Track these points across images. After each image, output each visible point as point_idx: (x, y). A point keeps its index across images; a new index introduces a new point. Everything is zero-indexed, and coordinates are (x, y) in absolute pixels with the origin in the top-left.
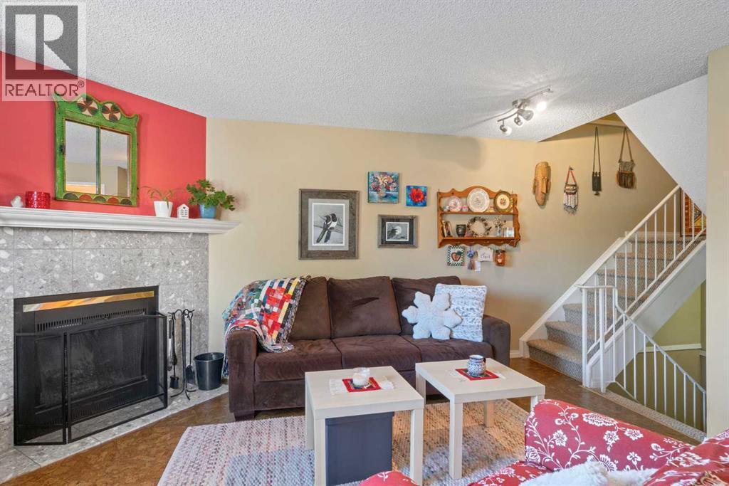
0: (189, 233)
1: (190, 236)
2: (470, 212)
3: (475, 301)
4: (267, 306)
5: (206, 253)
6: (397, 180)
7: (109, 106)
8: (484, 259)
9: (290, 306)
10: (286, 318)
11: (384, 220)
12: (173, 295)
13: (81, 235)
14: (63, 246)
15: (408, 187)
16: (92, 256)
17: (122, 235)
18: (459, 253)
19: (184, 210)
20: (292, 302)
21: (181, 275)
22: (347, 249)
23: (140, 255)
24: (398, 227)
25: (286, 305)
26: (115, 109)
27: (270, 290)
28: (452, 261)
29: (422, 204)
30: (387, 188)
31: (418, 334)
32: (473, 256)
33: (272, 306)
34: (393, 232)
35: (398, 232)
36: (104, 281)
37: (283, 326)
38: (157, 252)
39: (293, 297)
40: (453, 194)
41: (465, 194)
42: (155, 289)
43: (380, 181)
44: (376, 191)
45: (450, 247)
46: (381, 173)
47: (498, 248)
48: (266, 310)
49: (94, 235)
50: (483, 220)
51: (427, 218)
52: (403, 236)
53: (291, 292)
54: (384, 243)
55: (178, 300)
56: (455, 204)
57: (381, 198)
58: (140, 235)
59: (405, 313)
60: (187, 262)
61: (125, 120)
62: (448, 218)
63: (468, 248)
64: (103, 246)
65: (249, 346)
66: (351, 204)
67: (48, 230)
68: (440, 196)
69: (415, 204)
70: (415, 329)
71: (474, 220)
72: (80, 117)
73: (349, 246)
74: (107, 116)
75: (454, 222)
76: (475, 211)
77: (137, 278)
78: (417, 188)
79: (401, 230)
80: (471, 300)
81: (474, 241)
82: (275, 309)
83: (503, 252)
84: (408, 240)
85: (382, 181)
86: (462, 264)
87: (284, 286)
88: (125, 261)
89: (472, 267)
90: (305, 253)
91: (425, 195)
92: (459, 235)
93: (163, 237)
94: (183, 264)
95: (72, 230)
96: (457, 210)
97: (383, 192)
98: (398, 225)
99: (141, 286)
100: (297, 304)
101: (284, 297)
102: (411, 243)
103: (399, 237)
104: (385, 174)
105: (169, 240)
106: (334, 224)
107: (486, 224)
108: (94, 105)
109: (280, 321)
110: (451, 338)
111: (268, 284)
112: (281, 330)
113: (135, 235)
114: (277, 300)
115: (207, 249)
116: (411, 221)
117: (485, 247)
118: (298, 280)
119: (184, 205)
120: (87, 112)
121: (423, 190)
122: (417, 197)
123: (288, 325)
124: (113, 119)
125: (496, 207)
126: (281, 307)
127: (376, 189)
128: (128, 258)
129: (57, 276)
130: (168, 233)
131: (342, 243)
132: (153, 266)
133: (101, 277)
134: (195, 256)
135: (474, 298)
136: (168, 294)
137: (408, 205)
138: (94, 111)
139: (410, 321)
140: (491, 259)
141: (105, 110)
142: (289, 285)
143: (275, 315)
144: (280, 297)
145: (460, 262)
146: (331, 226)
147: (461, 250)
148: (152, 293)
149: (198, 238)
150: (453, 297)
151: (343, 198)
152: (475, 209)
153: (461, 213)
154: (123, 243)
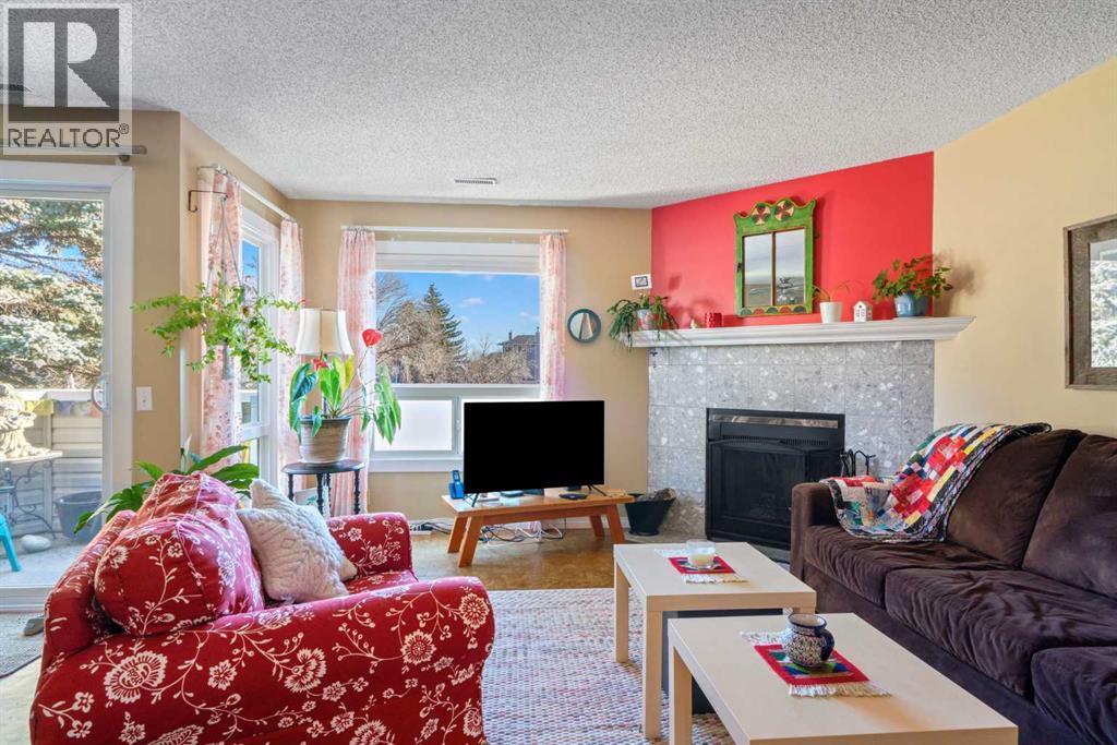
0: (894, 342)
1: (896, 346)
4: (926, 467)
5: (928, 372)
7: (781, 204)
9: (956, 474)
10: (941, 494)
12: (866, 431)
13: (756, 350)
14: (741, 363)
16: (766, 373)
17: (796, 348)
19: (861, 309)
20: (962, 467)
21: (879, 404)
23: (818, 373)
25: (951, 470)
26: (788, 205)
27: (946, 441)
33: (932, 468)
36: (777, 401)
37: (932, 507)
38: (841, 369)
39: (967, 460)
42: (841, 419)
48: (920, 473)
49: (768, 350)
53: (967, 451)
55: (874, 439)
58: (818, 347)
60: (890, 385)
61: (798, 213)
64: (776, 362)
67: (730, 346)
72: (755, 230)
74: (779, 217)
77: (814, 401)
82: (933, 475)
88: (799, 380)
90: (1080, 372)
93: (850, 349)
94: (883, 387)
95: (748, 345)
99: (819, 412)
100: (967, 473)
101: (954, 456)
105: (860, 353)
108: (767, 211)
109: (931, 497)
111: (952, 431)
112: (928, 514)
113: (812, 348)
114: (943, 460)
115: (931, 366)
118: (998, 429)
119: (860, 303)
120: (760, 222)
123: (941, 509)
124: (786, 217)
126: (941, 474)
128: (803, 376)
129: (736, 391)
130: (859, 343)
132: (835, 388)
133: (774, 396)
134: (904, 376)
136: (856, 427)
138: (766, 218)
141: (778, 210)
142: (980, 433)
143: (930, 483)
144: (949, 456)
148: (835, 424)
149: (909, 348)
154: (797, 358)
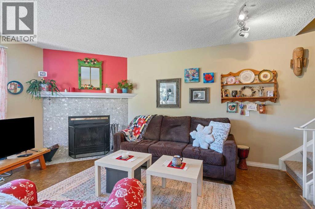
0: (120, 98)
1: (121, 99)
2: (241, 83)
3: (222, 131)
4: (137, 125)
5: (127, 105)
6: (199, 71)
7: (93, 60)
8: (251, 110)
9: (145, 125)
10: (143, 130)
11: (192, 90)
12: (114, 119)
13: (85, 99)
14: (80, 103)
15: (204, 74)
16: (89, 106)
17: (97, 99)
18: (234, 106)
19: (115, 90)
20: (146, 124)
21: (117, 112)
22: (176, 104)
23: (103, 105)
24: (199, 93)
25: (144, 125)
26: (95, 61)
27: (140, 119)
28: (229, 110)
29: (211, 81)
30: (193, 76)
31: (195, 144)
32: (243, 107)
33: (139, 125)
34: (197, 95)
35: (200, 95)
36: (92, 113)
37: (141, 133)
38: (109, 104)
39: (146, 122)
40: (230, 75)
41: (238, 74)
42: (109, 116)
43: (190, 73)
44: (188, 77)
45: (228, 103)
46: (190, 69)
47: (261, 103)
48: (137, 126)
49: (89, 99)
50: (251, 88)
51: (215, 88)
52: (202, 98)
53: (146, 120)
54: (192, 101)
55: (116, 120)
56: (232, 80)
57: (190, 80)
58: (103, 99)
59: (191, 134)
60: (120, 108)
61: (98, 64)
62: (228, 88)
63: (240, 103)
64: (92, 102)
65: (119, 138)
66: (177, 84)
67: (77, 98)
68: (223, 76)
69: (207, 82)
70: (194, 141)
71: (244, 88)
72: (85, 65)
73: (177, 102)
74: (92, 63)
75: (230, 89)
76: (244, 83)
77: (102, 113)
78: (208, 74)
79: (201, 95)
80: (220, 131)
81: (243, 99)
82: (140, 126)
83: (264, 105)
84: (204, 99)
85: (191, 72)
86: (236, 112)
87: (145, 118)
88: (98, 107)
89: (243, 113)
90: (158, 105)
91: (213, 77)
92: (233, 96)
93: (111, 100)
94: (118, 109)
95: (83, 98)
96: (233, 82)
97: (191, 77)
98: (199, 92)
99: (104, 115)
100: (147, 125)
102: (206, 101)
103: (200, 98)
104: (192, 69)
105: (113, 100)
106: (170, 93)
107: (252, 90)
108: (88, 61)
109: (140, 131)
110: (209, 148)
111: (140, 117)
112: (140, 135)
113: (101, 99)
114: (141, 123)
115: (127, 104)
116: (207, 90)
117: (252, 103)
118: (151, 116)
119: (115, 89)
120: (86, 63)
121: (212, 74)
122: (209, 78)
123: (143, 133)
124: (94, 64)
125: (260, 80)
126: (141, 126)
127: (188, 76)
128: (99, 106)
129: (79, 111)
130: (113, 98)
131: (173, 101)
132: (107, 109)
133: (91, 112)
134: (122, 106)
135: (222, 130)
136: (113, 118)
137: (204, 83)
138: (88, 63)
139: (193, 138)
140: (256, 109)
141: (92, 61)
142: (147, 117)
143: (139, 128)
144: (142, 122)
145: (234, 110)
146: (169, 94)
147: (235, 104)
148: (107, 118)
149: (123, 100)
150: (214, 128)
151: (174, 82)
152: (244, 82)
153: (234, 84)
154: (98, 102)
